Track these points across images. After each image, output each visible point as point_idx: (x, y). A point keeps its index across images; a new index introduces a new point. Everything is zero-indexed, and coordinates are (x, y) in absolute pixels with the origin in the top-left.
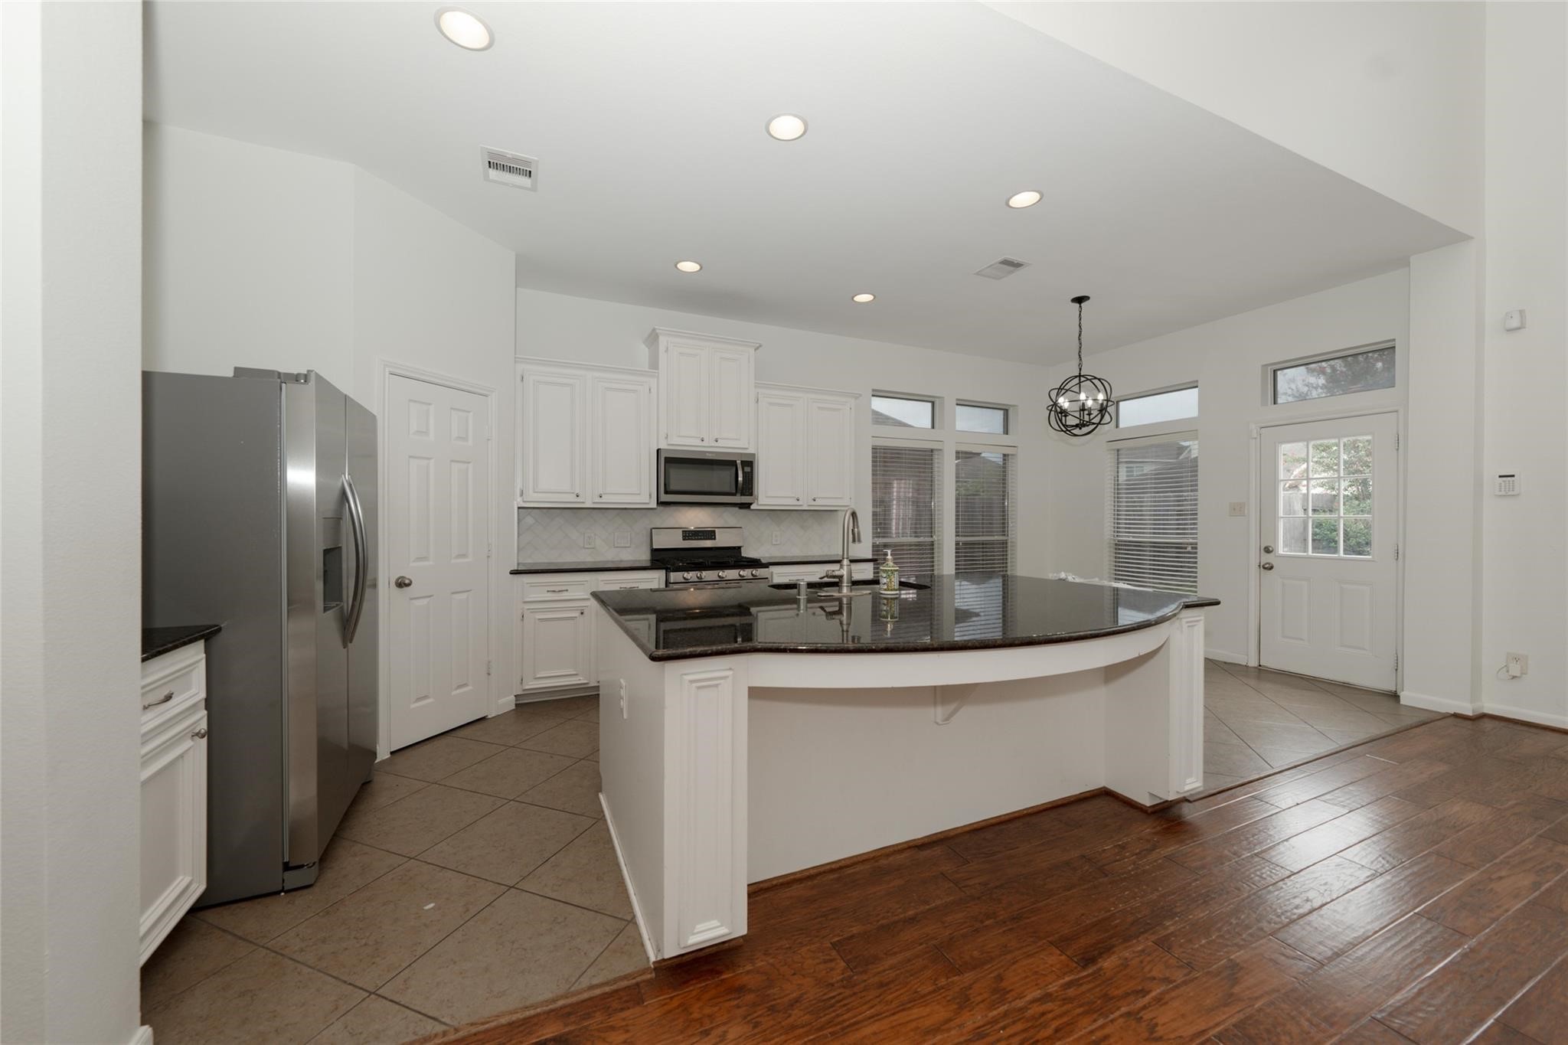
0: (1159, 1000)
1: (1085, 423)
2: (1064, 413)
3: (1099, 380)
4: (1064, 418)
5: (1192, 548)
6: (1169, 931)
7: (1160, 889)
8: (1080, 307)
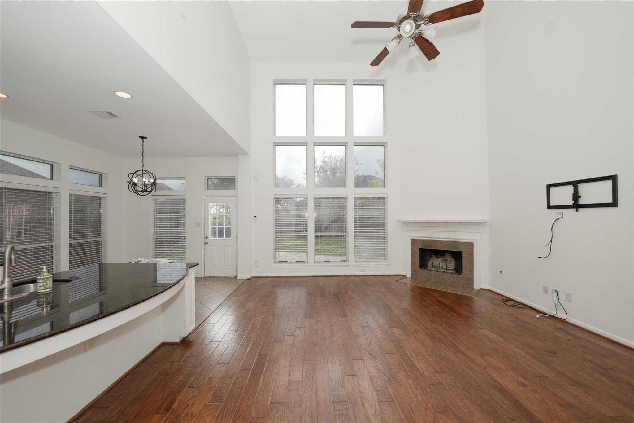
0: (193, 404)
1: (146, 190)
2: (135, 185)
3: (151, 173)
4: (135, 187)
5: (184, 238)
6: (192, 381)
7: (187, 369)
8: (143, 141)
